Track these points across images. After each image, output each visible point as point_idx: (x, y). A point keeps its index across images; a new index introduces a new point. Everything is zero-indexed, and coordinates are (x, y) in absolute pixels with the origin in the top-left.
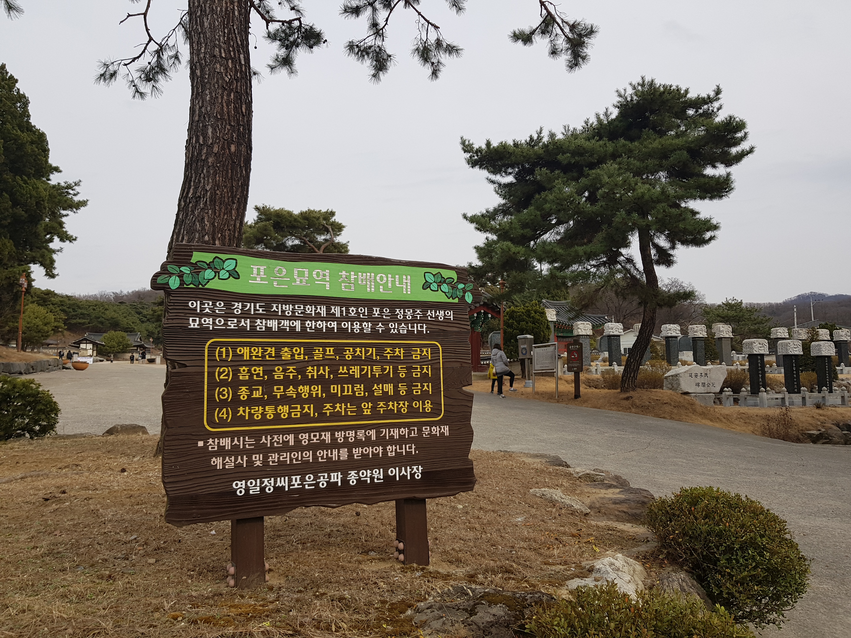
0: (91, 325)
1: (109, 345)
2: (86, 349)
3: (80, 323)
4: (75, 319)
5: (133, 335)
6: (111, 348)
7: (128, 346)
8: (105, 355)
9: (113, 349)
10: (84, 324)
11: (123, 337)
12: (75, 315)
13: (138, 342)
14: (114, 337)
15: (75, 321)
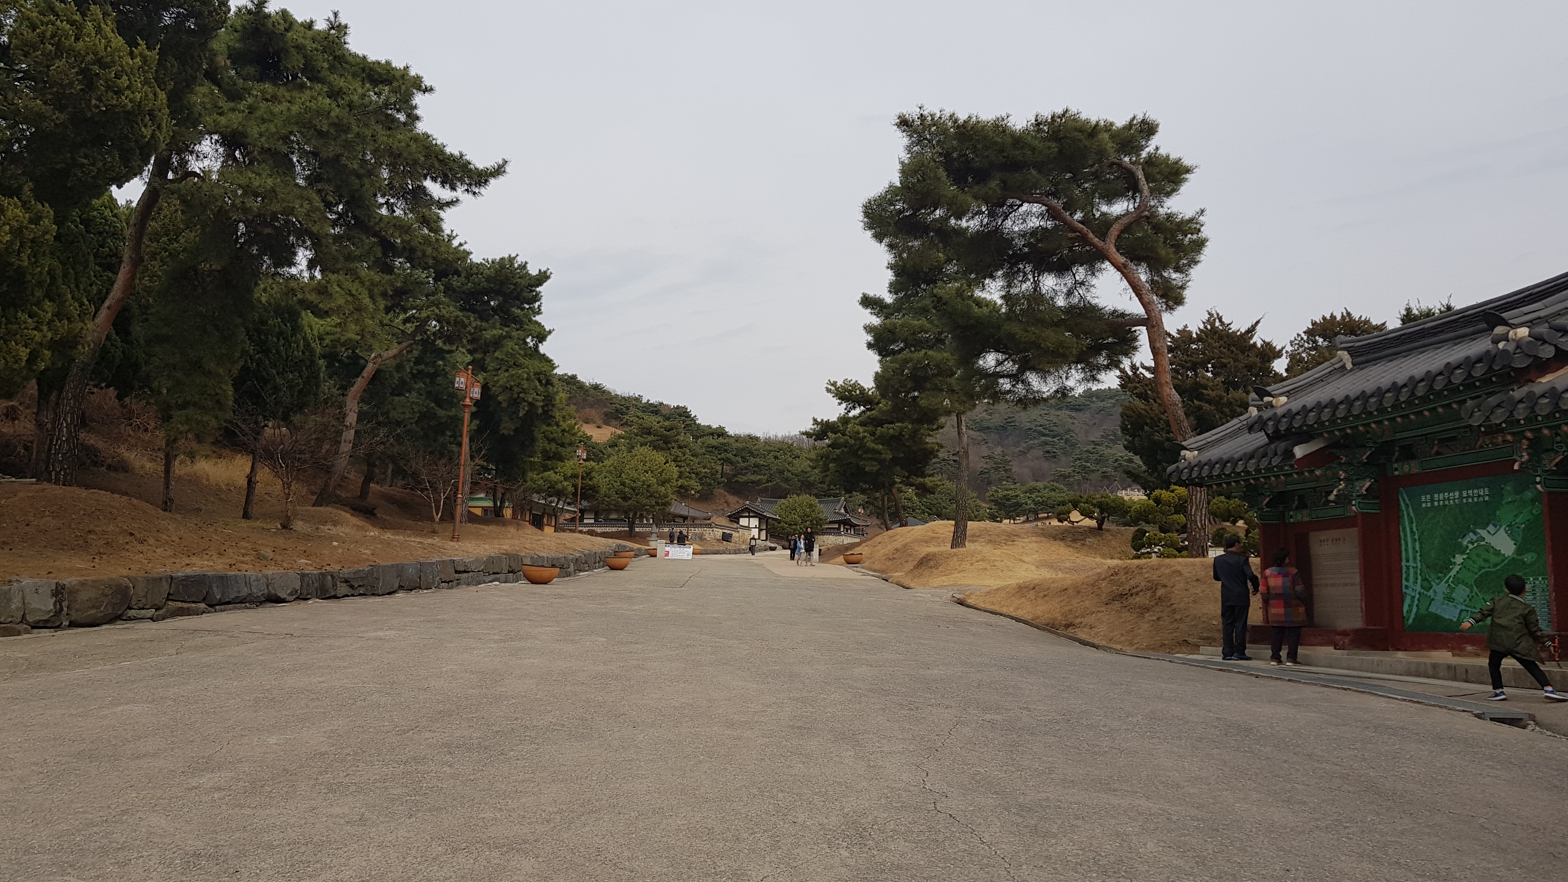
0: (770, 484)
1: (788, 520)
2: (748, 528)
3: (753, 482)
4: (745, 474)
5: (831, 502)
6: (790, 525)
7: (820, 521)
9: (794, 527)
10: (758, 483)
11: (811, 506)
12: (746, 468)
13: (840, 514)
14: (797, 505)
15: (745, 478)
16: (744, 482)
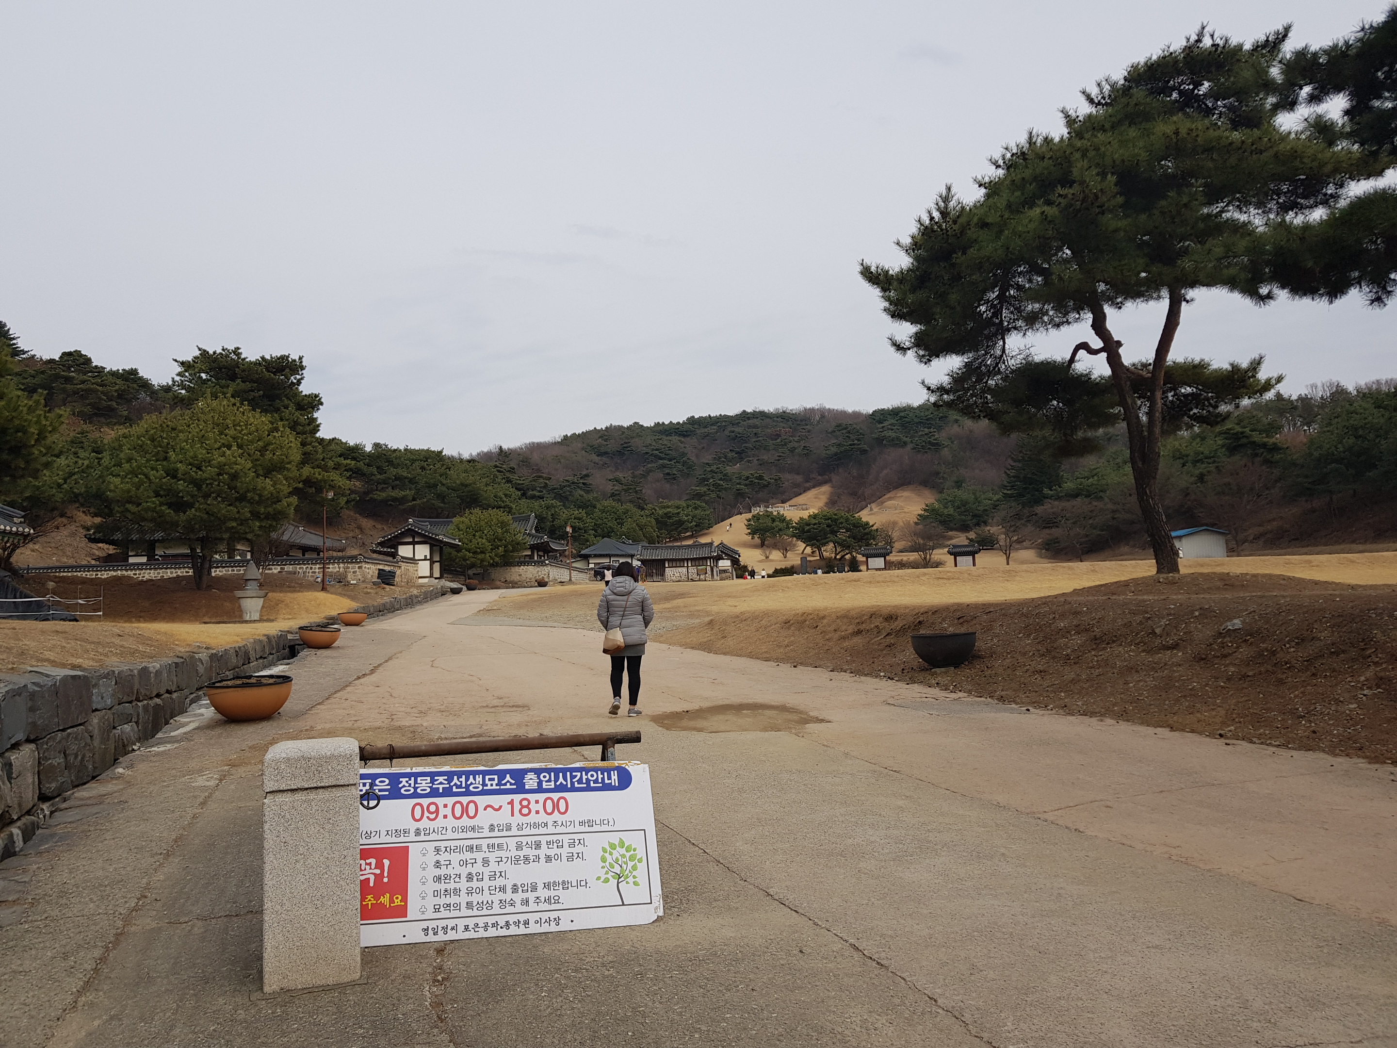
0: (418, 502)
1: (472, 546)
2: (413, 560)
3: (395, 499)
4: (383, 490)
6: (475, 553)
8: (463, 573)
9: (479, 556)
10: (402, 500)
11: (503, 524)
12: (384, 482)
13: (532, 536)
14: (482, 523)
15: (384, 495)
16: (382, 501)
